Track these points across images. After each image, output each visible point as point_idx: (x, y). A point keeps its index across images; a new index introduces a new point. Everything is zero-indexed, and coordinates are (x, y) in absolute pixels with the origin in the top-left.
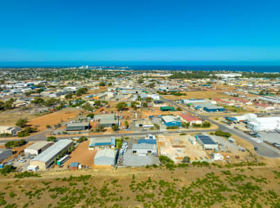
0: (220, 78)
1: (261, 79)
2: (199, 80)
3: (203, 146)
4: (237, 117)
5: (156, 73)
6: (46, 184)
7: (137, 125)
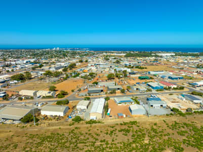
0: (161, 57)
1: (190, 57)
2: (147, 58)
3: (193, 102)
4: (197, 83)
5: (112, 53)
6: (113, 127)
7: (135, 89)
